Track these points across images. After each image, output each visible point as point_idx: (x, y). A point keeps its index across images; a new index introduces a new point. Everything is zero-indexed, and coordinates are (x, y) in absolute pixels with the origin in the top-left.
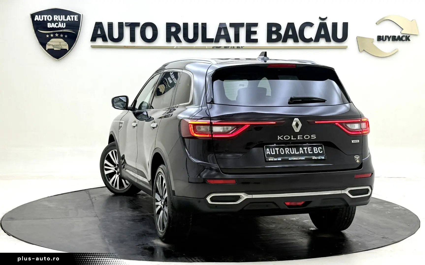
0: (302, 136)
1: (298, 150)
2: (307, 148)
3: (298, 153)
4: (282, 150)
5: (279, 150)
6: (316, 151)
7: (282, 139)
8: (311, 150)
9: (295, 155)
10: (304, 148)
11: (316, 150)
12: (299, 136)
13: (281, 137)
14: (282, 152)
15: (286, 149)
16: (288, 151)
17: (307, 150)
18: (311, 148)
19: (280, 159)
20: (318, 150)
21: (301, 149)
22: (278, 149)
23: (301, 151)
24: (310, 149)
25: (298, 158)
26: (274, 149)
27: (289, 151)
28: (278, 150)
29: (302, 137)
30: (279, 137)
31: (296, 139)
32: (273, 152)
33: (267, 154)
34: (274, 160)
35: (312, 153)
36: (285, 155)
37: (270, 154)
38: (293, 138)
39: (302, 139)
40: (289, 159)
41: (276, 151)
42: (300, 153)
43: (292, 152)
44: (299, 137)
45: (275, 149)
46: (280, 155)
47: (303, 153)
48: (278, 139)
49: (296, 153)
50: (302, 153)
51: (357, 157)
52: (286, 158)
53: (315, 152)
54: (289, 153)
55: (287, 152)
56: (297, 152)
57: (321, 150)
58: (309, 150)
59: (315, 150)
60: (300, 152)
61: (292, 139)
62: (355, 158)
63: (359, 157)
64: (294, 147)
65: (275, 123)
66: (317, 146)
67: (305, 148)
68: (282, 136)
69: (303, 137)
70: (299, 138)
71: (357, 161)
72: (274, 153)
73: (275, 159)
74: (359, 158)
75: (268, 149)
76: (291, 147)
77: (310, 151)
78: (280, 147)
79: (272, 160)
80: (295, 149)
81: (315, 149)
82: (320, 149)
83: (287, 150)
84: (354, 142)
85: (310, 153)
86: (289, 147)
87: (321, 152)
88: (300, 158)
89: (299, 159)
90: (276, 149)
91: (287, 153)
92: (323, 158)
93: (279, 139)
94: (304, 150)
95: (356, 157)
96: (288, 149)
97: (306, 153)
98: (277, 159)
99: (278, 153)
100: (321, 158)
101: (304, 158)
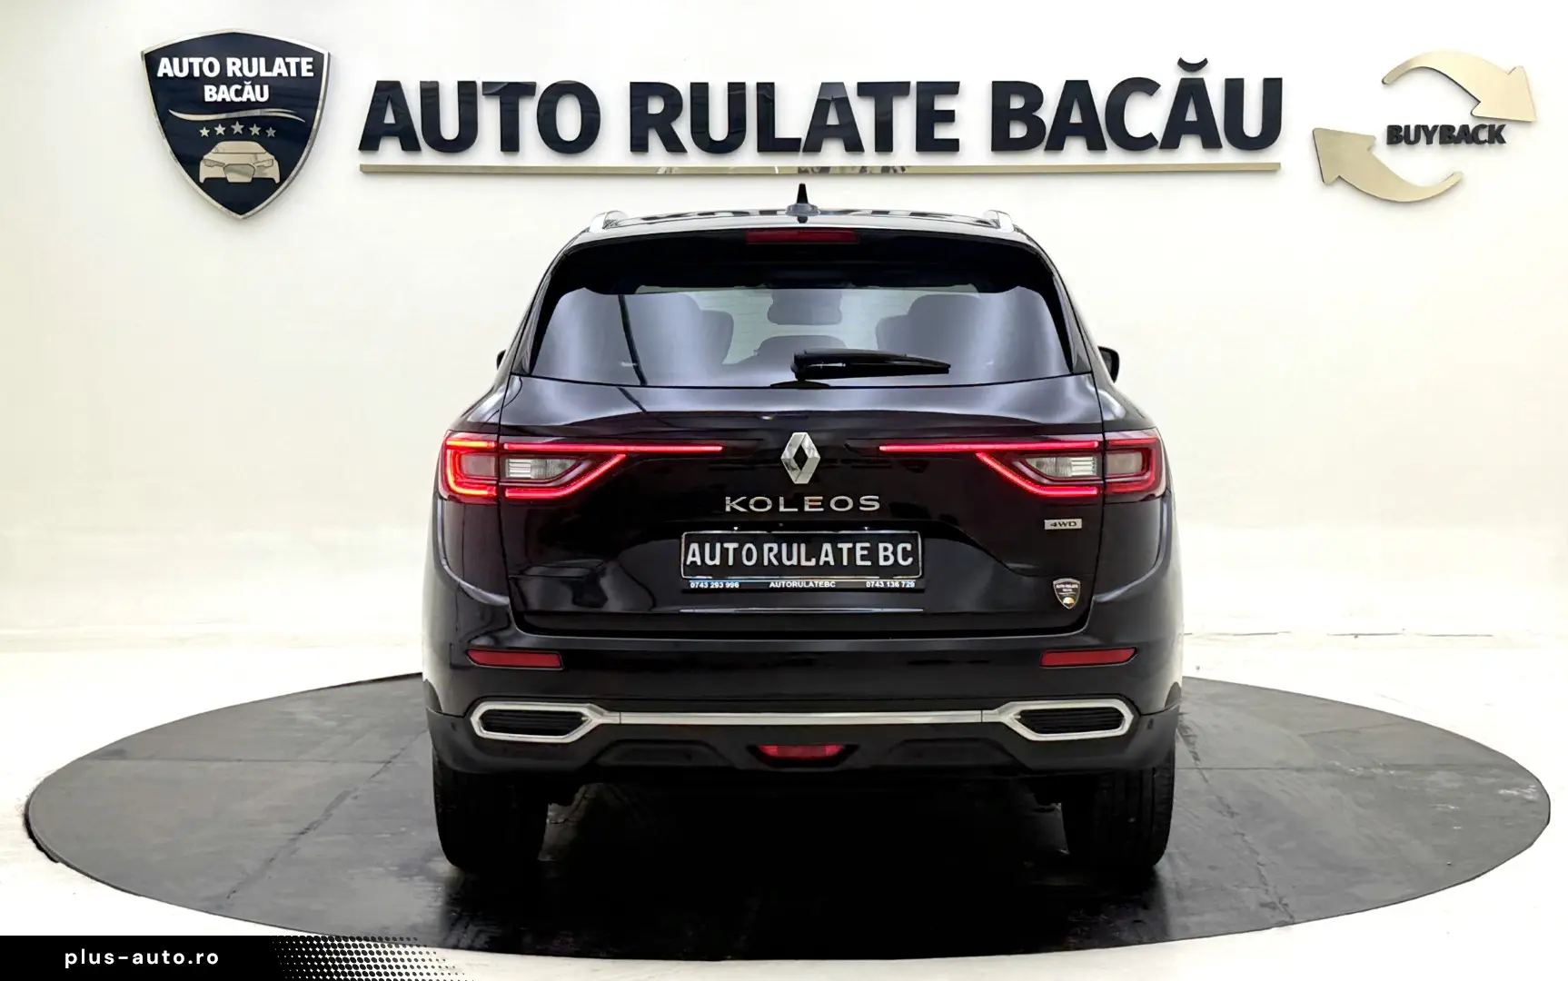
0: (821, 498)
1: (814, 552)
2: (850, 545)
3: (813, 562)
4: (749, 549)
5: (737, 552)
6: (886, 558)
7: (742, 510)
8: (865, 552)
9: (798, 570)
10: (840, 545)
11: (886, 554)
12: (811, 501)
13: (738, 500)
14: (749, 559)
15: (766, 547)
16: (775, 556)
17: (852, 552)
18: (867, 545)
19: (733, 584)
20: (895, 553)
21: (827, 547)
22: (735, 545)
23: (827, 556)
24: (862, 549)
25: (807, 583)
26: (718, 546)
27: (778, 557)
28: (735, 549)
29: (820, 503)
30: (731, 502)
31: (796, 510)
32: (712, 558)
33: (688, 563)
34: (712, 587)
35: (869, 563)
36: (759, 568)
37: (699, 563)
38: (785, 507)
39: (822, 509)
40: (772, 585)
41: (725, 552)
42: (821, 563)
43: (789, 558)
44: (811, 505)
45: (722, 546)
46: (739, 569)
47: (832, 563)
48: (728, 509)
49: (804, 563)
50: (827, 563)
51: (1064, 583)
52: (760, 579)
53: (882, 563)
54: (775, 563)
55: (770, 560)
56: (808, 559)
57: (906, 555)
58: (859, 553)
59: (882, 554)
60: (823, 559)
61: (782, 509)
62: (1058, 587)
63: (1076, 586)
64: (799, 540)
65: (719, 448)
66: (895, 540)
67: (845, 547)
68: (742, 498)
69: (825, 504)
70: (811, 507)
71: (1062, 598)
72: (717, 562)
73: (716, 584)
74: (1074, 589)
75: (694, 546)
76: (790, 540)
77: (863, 558)
78: (742, 540)
79: (704, 585)
80: (803, 547)
81: (886, 549)
82: (904, 549)
83: (770, 552)
85: (859, 562)
86: (779, 540)
87: (905, 559)
88: (816, 582)
89: (811, 585)
90: (726, 545)
91: (766, 563)
92: (911, 584)
93: (731, 508)
94: (838, 553)
95: (1063, 586)
96: (775, 546)
97: (845, 563)
98: (724, 584)
99: (731, 562)
100: (900, 583)
101: (833, 582)
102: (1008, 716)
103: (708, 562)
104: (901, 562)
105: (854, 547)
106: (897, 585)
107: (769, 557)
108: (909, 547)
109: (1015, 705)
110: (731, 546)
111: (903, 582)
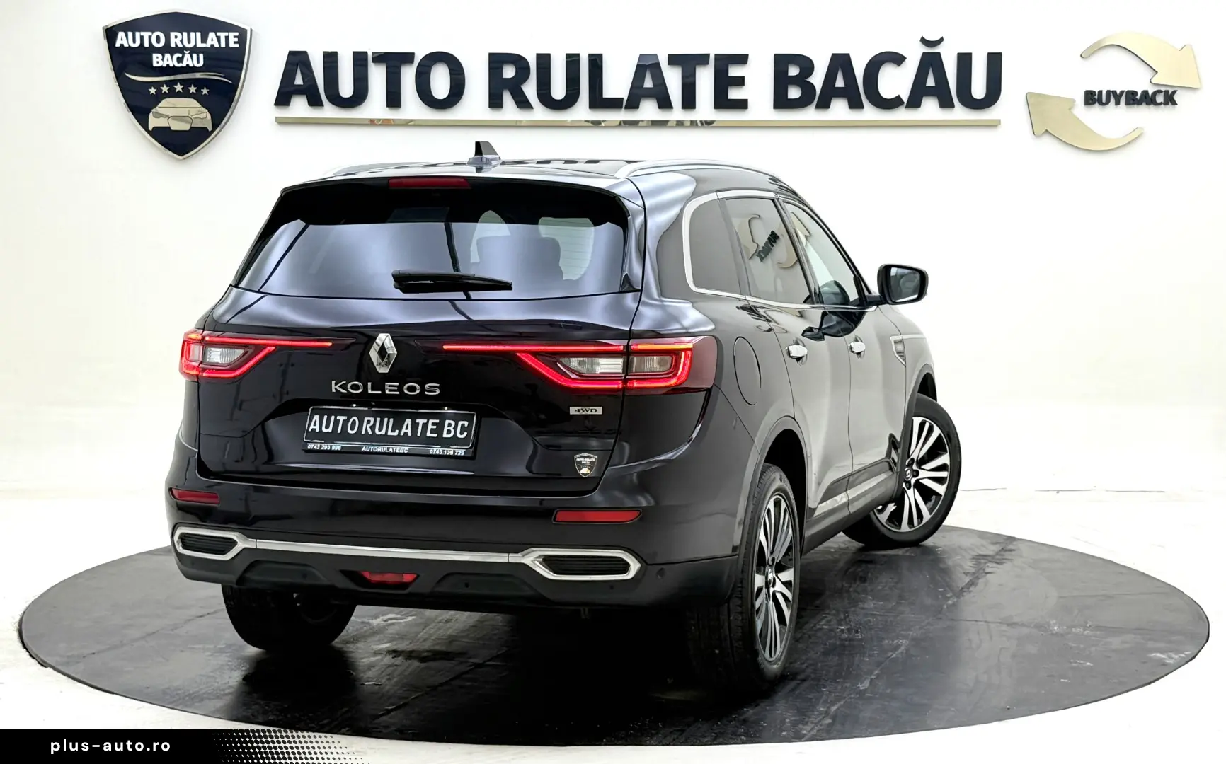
0: (397, 384)
1: (398, 425)
2: (425, 421)
3: (396, 433)
4: (354, 421)
5: (345, 422)
6: (449, 432)
7: (343, 391)
8: (435, 427)
9: (385, 439)
10: (418, 421)
11: (451, 429)
12: (390, 386)
13: (340, 384)
14: (352, 428)
15: (366, 419)
16: (371, 427)
17: (425, 426)
18: (438, 421)
19: (337, 447)
20: (455, 428)
21: (408, 421)
22: (345, 418)
23: (407, 428)
24: (433, 424)
25: (388, 449)
26: (333, 418)
27: (373, 428)
28: (344, 421)
29: (396, 388)
30: (336, 384)
31: (380, 392)
32: (327, 427)
33: (310, 430)
34: (322, 449)
35: (435, 435)
36: (359, 436)
37: (317, 430)
38: (372, 390)
39: (398, 393)
40: (364, 449)
41: (337, 422)
42: (402, 434)
43: (380, 429)
44: (390, 388)
45: (335, 419)
46: (344, 436)
47: (410, 434)
48: (334, 390)
49: (390, 433)
50: (406, 433)
51: (584, 457)
52: (357, 444)
53: (445, 435)
54: (370, 432)
55: (366, 429)
56: (393, 431)
57: (463, 429)
58: (430, 427)
59: (446, 428)
60: (404, 430)
61: (370, 392)
62: (578, 460)
63: (594, 460)
64: (389, 415)
65: (330, 344)
66: (456, 418)
67: (421, 422)
68: (343, 382)
69: (400, 388)
70: (390, 390)
71: (580, 469)
72: (330, 430)
73: (326, 447)
74: (591, 462)
75: (317, 417)
76: (382, 415)
77: (432, 431)
78: (349, 414)
79: (317, 447)
80: (391, 420)
81: (450, 425)
82: (463, 425)
83: (368, 425)
84: (577, 413)
85: (429, 434)
86: (375, 415)
87: (461, 433)
88: (395, 448)
89: (391, 450)
90: (338, 418)
91: (363, 432)
92: (461, 452)
93: (336, 389)
94: (415, 426)
95: (582, 459)
96: (372, 420)
97: (419, 434)
98: (331, 446)
99: (339, 431)
100: (454, 452)
101: (407, 448)
102: (532, 559)
103: (324, 430)
104: (459, 435)
105: (428, 422)
106: (451, 453)
107: (366, 428)
108: (466, 423)
109: (533, 551)
110: (341, 418)
111: (457, 451)
